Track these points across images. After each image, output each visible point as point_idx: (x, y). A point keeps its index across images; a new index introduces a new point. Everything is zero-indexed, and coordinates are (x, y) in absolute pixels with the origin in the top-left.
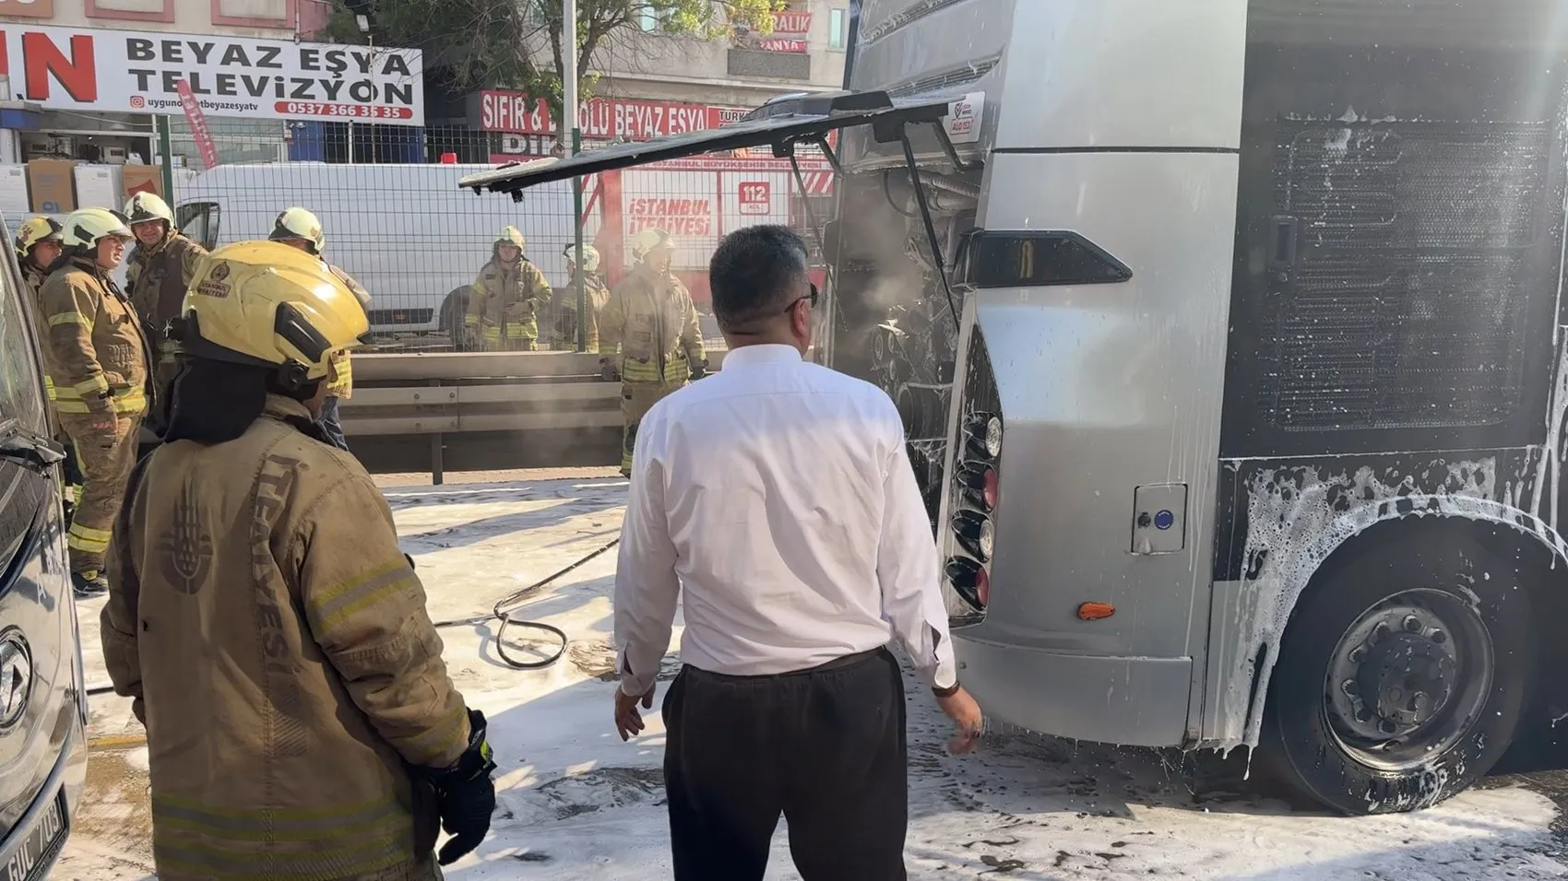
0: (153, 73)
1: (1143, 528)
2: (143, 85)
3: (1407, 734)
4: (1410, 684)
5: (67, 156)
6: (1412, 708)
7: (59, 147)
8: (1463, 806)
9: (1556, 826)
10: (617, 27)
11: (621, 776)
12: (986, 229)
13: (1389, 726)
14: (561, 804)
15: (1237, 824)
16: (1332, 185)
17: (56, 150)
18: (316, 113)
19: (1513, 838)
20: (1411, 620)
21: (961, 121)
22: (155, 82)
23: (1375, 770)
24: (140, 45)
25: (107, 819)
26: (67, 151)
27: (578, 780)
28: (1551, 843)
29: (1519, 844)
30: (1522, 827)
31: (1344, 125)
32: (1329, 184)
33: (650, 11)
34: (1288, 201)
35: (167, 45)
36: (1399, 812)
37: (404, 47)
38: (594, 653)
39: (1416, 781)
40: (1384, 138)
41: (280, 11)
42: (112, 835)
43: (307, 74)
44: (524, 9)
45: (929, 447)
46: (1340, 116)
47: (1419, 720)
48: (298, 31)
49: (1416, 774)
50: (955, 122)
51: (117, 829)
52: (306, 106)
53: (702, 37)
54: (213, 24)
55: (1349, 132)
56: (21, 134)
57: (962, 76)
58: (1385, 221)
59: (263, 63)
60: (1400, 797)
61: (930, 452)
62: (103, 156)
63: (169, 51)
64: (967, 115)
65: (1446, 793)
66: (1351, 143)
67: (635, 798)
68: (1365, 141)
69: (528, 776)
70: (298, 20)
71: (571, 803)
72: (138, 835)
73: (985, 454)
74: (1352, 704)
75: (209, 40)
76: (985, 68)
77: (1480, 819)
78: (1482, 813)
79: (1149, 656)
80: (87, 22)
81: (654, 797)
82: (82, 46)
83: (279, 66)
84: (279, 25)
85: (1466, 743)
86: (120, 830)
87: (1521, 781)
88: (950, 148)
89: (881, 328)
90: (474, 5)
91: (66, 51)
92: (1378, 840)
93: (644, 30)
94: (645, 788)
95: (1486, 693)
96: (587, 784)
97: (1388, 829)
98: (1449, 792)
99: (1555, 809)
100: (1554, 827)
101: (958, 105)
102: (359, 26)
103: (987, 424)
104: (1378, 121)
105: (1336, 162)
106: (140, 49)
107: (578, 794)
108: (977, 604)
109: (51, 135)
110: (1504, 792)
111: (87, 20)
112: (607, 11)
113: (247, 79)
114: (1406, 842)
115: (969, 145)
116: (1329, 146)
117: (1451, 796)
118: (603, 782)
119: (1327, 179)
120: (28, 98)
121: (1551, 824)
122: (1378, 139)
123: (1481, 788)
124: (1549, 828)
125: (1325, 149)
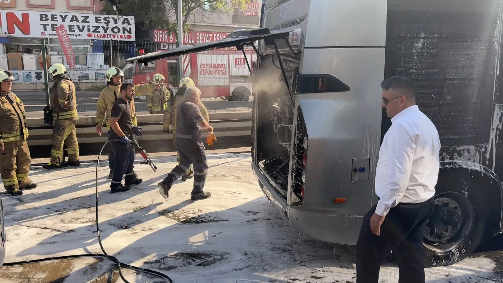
0: (48, 25)
1: (355, 173)
2: (45, 29)
3: (446, 240)
4: (446, 223)
5: (21, 52)
6: (447, 231)
7: (18, 49)
8: (465, 263)
9: (495, 270)
10: (196, 9)
11: (185, 256)
12: (302, 74)
13: (439, 237)
14: (165, 266)
15: (389, 271)
16: (417, 58)
17: (18, 50)
18: (100, 37)
19: (481, 274)
20: (446, 202)
21: (294, 38)
22: (49, 28)
23: (435, 252)
24: (44, 16)
25: (14, 273)
26: (21, 50)
27: (171, 258)
28: (493, 276)
29: (483, 277)
30: (484, 270)
31: (421, 38)
32: (416, 57)
33: (207, 3)
34: (402, 64)
35: (52, 16)
36: (443, 266)
37: (128, 16)
38: (180, 214)
39: (448, 256)
40: (434, 42)
41: (89, 5)
42: (16, 278)
43: (97, 25)
44: (166, 3)
45: (288, 145)
46: (419, 35)
47: (450, 235)
48: (94, 11)
49: (449, 253)
50: (292, 38)
51: (17, 276)
52: (97, 35)
53: (224, 11)
54: (67, 9)
55: (422, 40)
56: (6, 45)
57: (294, 23)
58: (435, 70)
59: (83, 21)
60: (443, 260)
61: (288, 147)
62: (33, 52)
63: (53, 18)
64: (296, 36)
65: (459, 260)
66: (423, 44)
67: (190, 264)
68: (428, 43)
69: (155, 256)
70: (94, 7)
71: (168, 266)
72: (24, 278)
73: (303, 149)
74: (427, 230)
75: (66, 14)
76: (302, 20)
77: (470, 268)
78: (471, 266)
79: (358, 215)
80: (27, 9)
81: (196, 263)
82: (25, 16)
83: (88, 22)
84: (88, 9)
85: (465, 243)
86: (18, 277)
87: (484, 254)
88: (290, 47)
89: (273, 106)
90: (150, 2)
91: (20, 18)
92: (437, 276)
93: (205, 9)
94: (193, 260)
95: (472, 226)
96: (174, 259)
97: (440, 271)
98: (460, 259)
99: (495, 264)
100: (494, 271)
101: (293, 33)
102: (113, 9)
103: (303, 138)
104: (432, 36)
105: (418, 50)
106: (44, 17)
107: (170, 262)
108: (301, 198)
109: (16, 45)
110: (478, 259)
111: (27, 8)
112: (193, 3)
113: (78, 27)
114: (446, 276)
115: (296, 46)
116: (416, 45)
117: (460, 260)
118: (180, 258)
119: (415, 56)
120: (8, 34)
121: (494, 269)
122: (432, 42)
123: (471, 257)
124: (493, 271)
125: (414, 46)
